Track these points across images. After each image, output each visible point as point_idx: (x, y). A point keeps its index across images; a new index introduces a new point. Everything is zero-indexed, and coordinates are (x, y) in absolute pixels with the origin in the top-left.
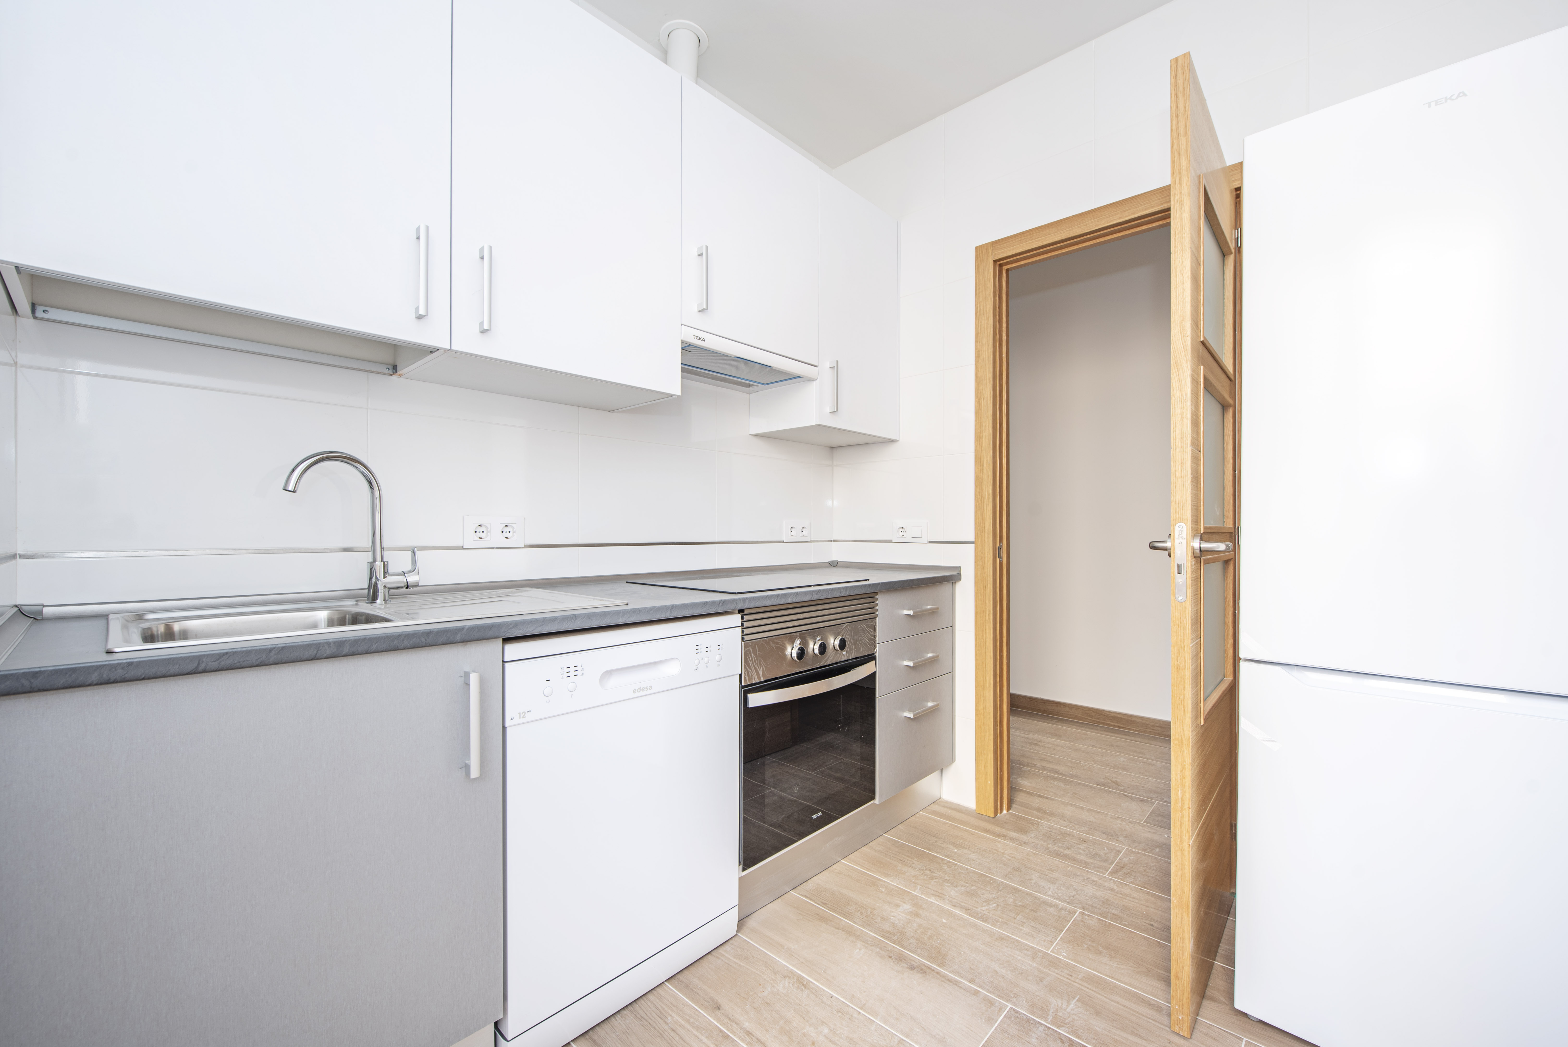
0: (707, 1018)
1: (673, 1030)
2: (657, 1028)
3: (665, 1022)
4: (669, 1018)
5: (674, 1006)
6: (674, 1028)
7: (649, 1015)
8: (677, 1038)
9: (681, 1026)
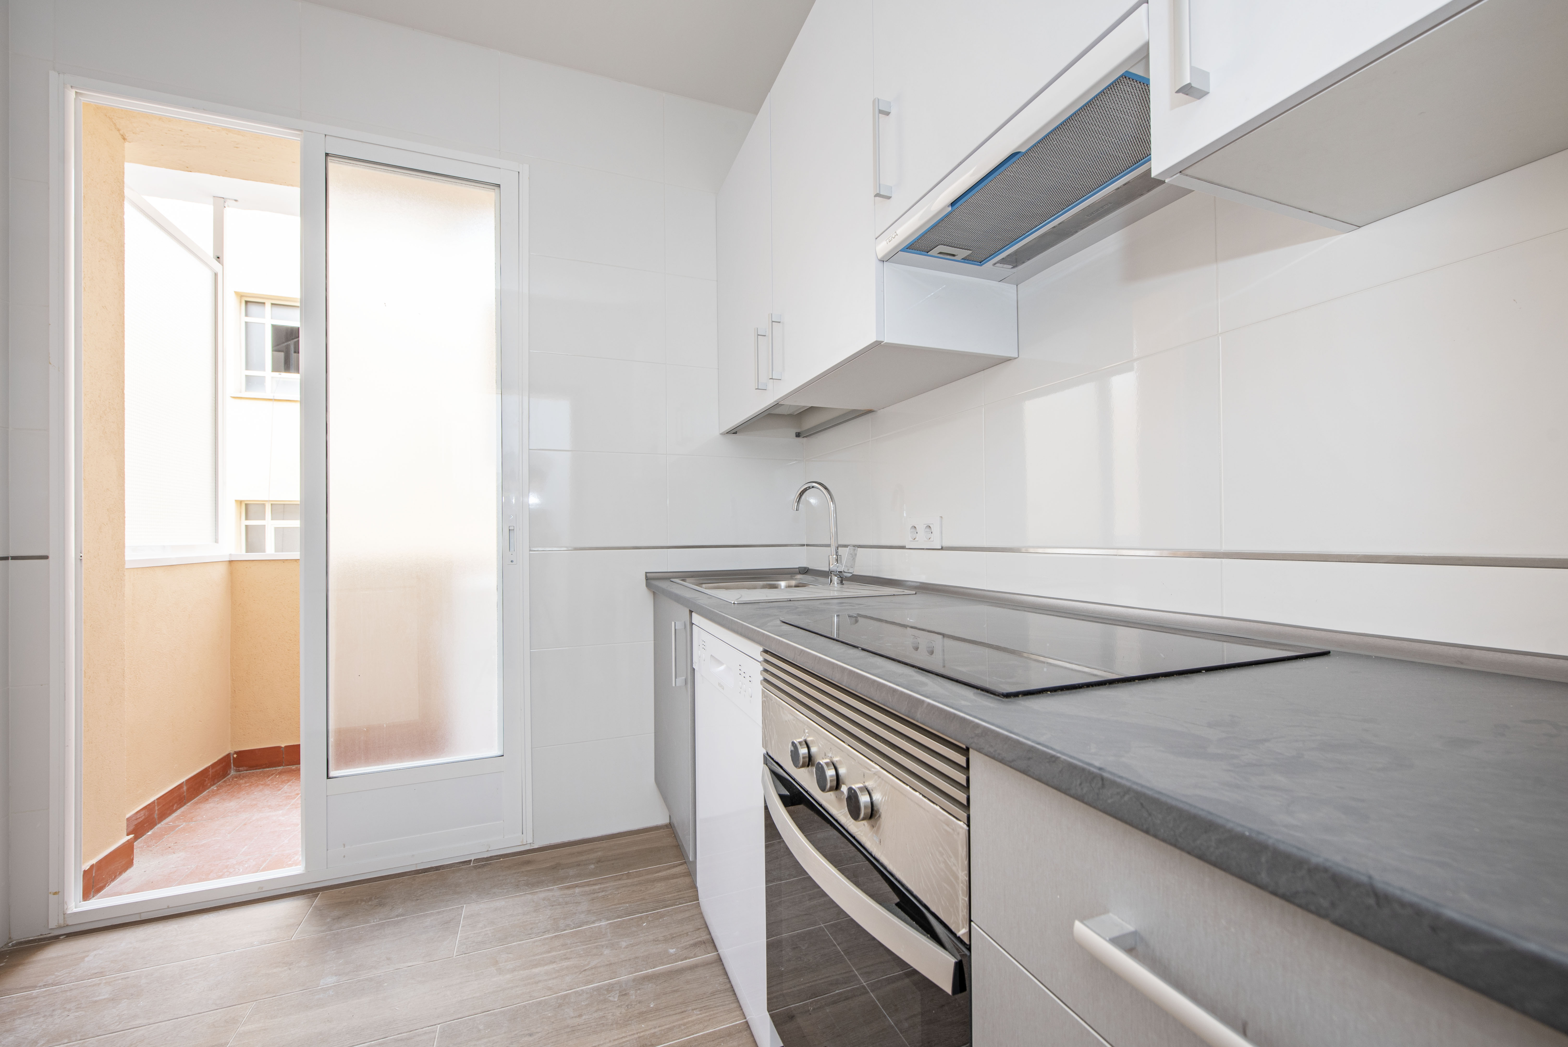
0: (676, 1040)
1: (682, 1012)
2: (694, 1002)
3: (696, 1009)
4: (699, 1013)
5: (710, 1019)
6: (684, 1013)
7: (714, 1000)
8: (672, 1013)
9: (683, 1018)
